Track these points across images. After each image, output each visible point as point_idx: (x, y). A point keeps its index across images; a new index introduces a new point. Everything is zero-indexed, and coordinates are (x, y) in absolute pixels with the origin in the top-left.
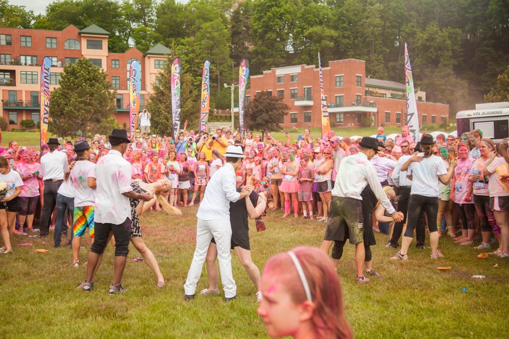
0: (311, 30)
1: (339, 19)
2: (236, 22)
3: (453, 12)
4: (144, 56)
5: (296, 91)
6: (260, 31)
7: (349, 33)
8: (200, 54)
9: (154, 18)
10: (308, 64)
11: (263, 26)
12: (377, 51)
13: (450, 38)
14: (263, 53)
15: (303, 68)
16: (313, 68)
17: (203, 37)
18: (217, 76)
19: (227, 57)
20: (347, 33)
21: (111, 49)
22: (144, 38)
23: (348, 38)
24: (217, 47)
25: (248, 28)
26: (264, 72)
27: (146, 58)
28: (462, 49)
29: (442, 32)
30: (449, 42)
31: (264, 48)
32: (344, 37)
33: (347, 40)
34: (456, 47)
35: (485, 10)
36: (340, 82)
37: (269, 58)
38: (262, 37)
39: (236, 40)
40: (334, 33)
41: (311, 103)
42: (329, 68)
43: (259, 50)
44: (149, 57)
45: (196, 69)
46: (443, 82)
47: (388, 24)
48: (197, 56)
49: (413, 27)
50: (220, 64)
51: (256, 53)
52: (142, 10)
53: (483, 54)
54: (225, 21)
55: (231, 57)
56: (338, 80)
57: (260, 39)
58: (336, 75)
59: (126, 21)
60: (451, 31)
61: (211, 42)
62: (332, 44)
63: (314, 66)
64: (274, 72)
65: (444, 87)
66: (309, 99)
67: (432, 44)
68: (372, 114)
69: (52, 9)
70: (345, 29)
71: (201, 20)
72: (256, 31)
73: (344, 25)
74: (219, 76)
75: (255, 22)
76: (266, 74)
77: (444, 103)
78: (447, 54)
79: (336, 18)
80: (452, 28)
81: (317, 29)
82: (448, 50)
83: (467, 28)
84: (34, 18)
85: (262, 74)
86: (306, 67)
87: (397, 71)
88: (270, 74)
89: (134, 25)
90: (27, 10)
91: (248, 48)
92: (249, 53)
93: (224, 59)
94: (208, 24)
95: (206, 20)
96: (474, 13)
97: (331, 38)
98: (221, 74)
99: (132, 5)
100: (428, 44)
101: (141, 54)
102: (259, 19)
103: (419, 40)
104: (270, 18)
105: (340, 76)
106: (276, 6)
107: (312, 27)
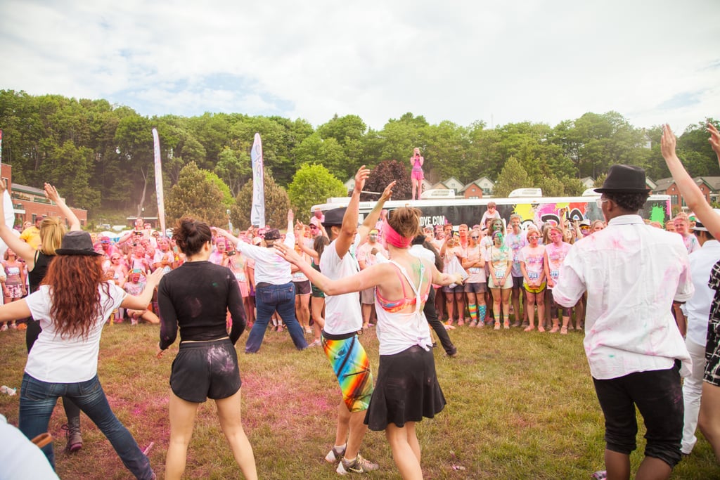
3: (85, 134)
12: (16, 159)
13: (85, 155)
28: (94, 166)
29: (78, 149)
34: (89, 163)
35: (112, 137)
46: (80, 191)
47: (25, 136)
60: (86, 149)
65: (81, 196)
67: (69, 158)
68: (19, 215)
77: (82, 209)
78: (82, 167)
80: (86, 147)
82: (84, 165)
87: (35, 178)
96: (103, 137)
100: (65, 158)
103: (57, 153)
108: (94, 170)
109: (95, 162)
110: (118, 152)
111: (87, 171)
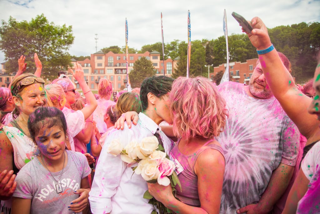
0: (238, 49)
1: (248, 45)
2: (208, 49)
4: (173, 61)
5: (233, 73)
6: (217, 51)
7: (252, 50)
8: (194, 60)
9: (178, 49)
10: (238, 61)
11: (219, 49)
14: (218, 59)
15: (235, 63)
16: (239, 63)
17: (196, 54)
18: (200, 68)
19: (205, 61)
20: (251, 51)
21: (161, 60)
22: (174, 55)
23: (252, 52)
24: (201, 57)
25: (212, 50)
26: (220, 65)
27: (174, 62)
29: (291, 48)
30: (294, 52)
31: (219, 57)
32: (250, 52)
33: (251, 53)
35: (308, 40)
36: (251, 68)
37: (220, 61)
38: (218, 53)
39: (208, 55)
40: (246, 50)
41: (239, 77)
42: (246, 63)
43: (217, 58)
44: (175, 61)
45: (193, 66)
48: (193, 61)
49: (278, 47)
50: (202, 64)
51: (215, 59)
52: (174, 46)
53: (307, 57)
54: (204, 48)
55: (206, 61)
56: (250, 67)
57: (217, 54)
58: (250, 65)
59: (168, 50)
61: (199, 56)
62: (246, 55)
63: (240, 62)
64: (223, 65)
66: (238, 75)
67: (286, 53)
69: (143, 48)
70: (251, 49)
71: (195, 48)
72: (215, 51)
73: (250, 47)
74: (201, 69)
75: (215, 48)
76: (220, 66)
79: (247, 45)
81: (240, 48)
83: (300, 47)
84: (137, 52)
85: (219, 66)
86: (237, 62)
88: (222, 66)
89: (170, 52)
90: (135, 49)
91: (212, 58)
92: (213, 60)
93: (203, 62)
94: (197, 49)
95: (197, 48)
97: (246, 52)
98: (202, 68)
99: (170, 45)
101: (172, 60)
102: (217, 46)
104: (221, 46)
105: (251, 66)
106: (224, 41)
107: (238, 48)
108: (298, 58)
109: (299, 54)
110: (311, 47)
111: (295, 59)
